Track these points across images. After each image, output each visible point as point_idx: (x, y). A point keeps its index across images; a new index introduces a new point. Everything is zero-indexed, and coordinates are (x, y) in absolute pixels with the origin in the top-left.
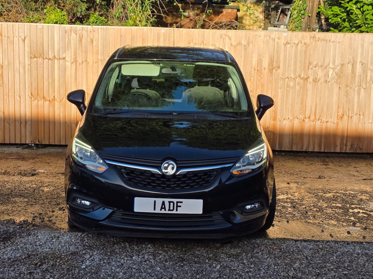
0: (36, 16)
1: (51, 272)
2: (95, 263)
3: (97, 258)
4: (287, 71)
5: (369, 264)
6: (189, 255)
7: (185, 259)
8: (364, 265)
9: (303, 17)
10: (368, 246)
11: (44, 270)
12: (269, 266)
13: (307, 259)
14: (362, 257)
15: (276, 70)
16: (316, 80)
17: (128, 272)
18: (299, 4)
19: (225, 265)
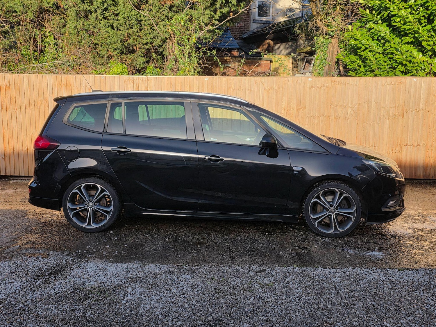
0: (103, 69)
1: (93, 308)
2: (136, 297)
3: (138, 292)
4: (312, 110)
5: (394, 292)
6: (225, 286)
7: (221, 291)
8: (390, 294)
9: (325, 65)
10: (391, 272)
11: (86, 306)
12: (300, 297)
13: (336, 288)
14: (387, 284)
15: (303, 110)
16: (337, 118)
17: (166, 307)
18: (320, 54)
19: (258, 296)
